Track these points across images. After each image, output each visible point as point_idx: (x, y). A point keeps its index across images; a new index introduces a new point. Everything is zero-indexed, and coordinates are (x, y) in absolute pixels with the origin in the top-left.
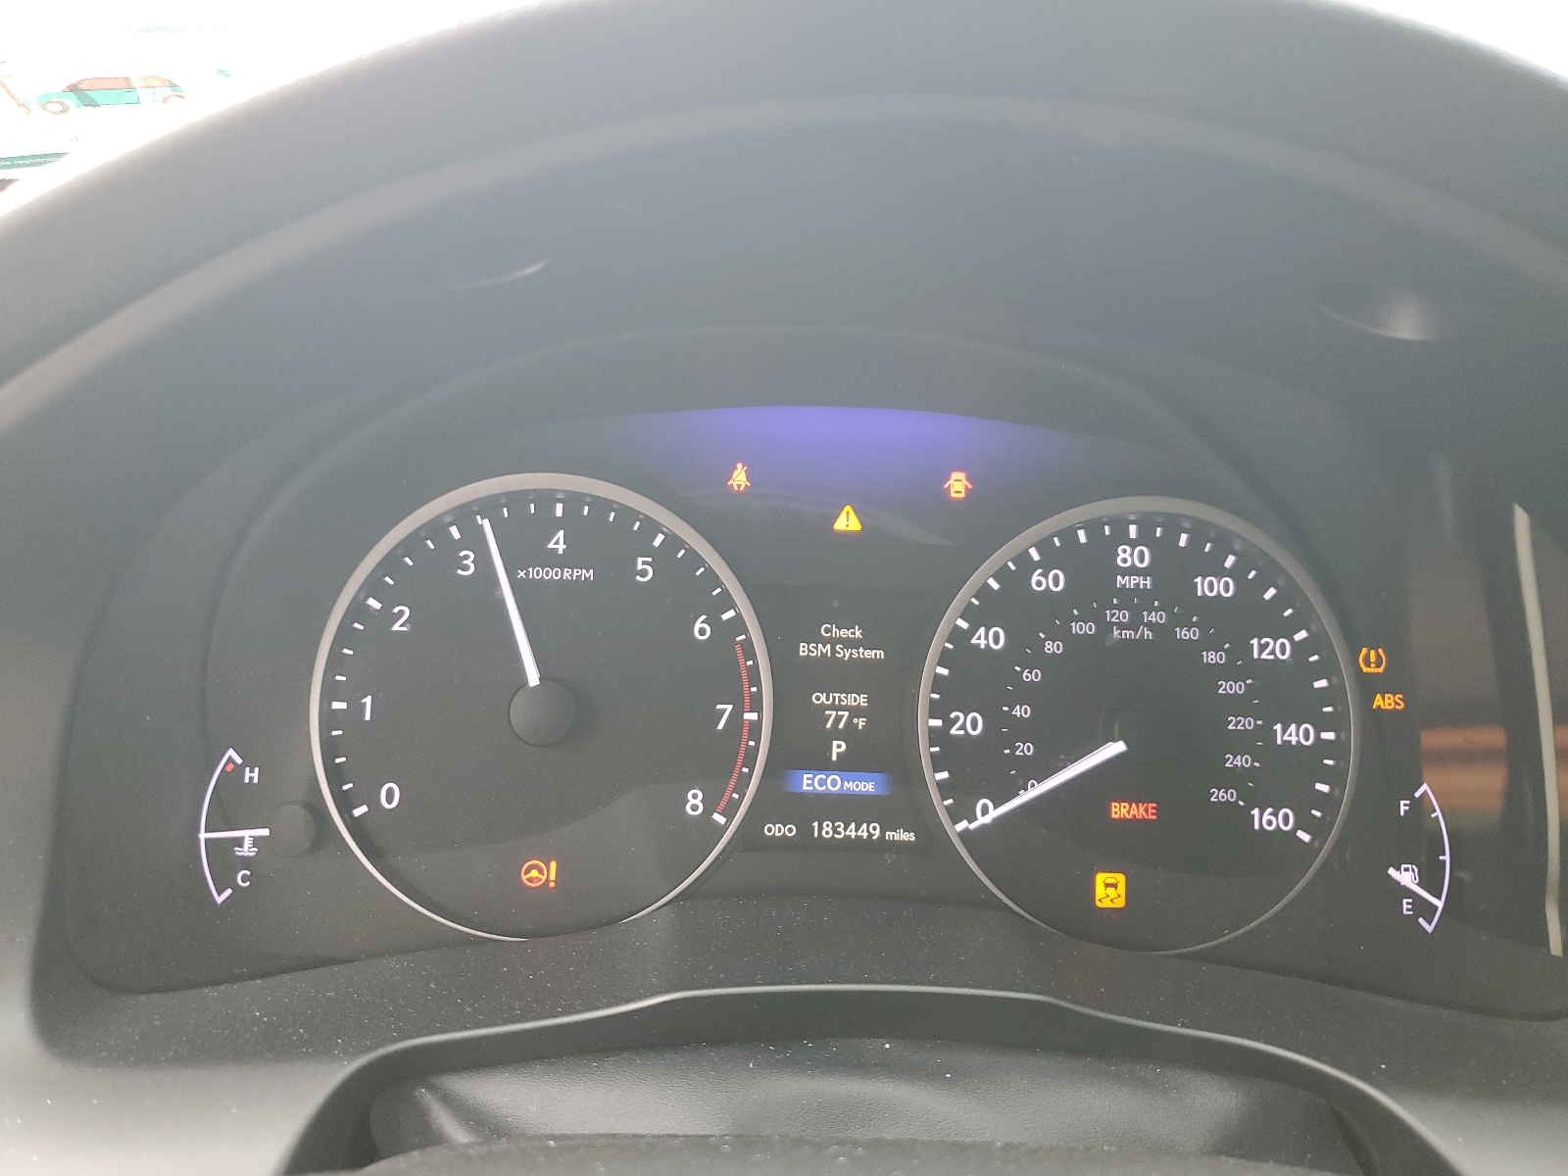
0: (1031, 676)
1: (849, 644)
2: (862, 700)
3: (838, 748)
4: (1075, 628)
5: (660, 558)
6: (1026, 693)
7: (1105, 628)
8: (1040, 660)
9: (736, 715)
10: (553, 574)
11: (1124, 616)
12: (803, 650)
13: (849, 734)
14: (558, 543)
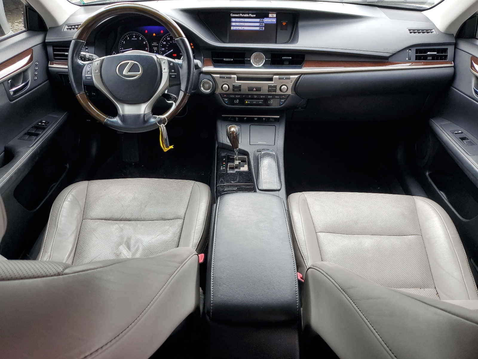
0: (169, 44)
1: (156, 44)
2: (157, 48)
3: (155, 52)
4: (171, 42)
5: (141, 38)
6: (167, 47)
7: (172, 42)
8: (168, 44)
9: (147, 49)
10: (134, 39)
11: (174, 41)
12: (152, 44)
13: (156, 50)
14: (134, 37)
